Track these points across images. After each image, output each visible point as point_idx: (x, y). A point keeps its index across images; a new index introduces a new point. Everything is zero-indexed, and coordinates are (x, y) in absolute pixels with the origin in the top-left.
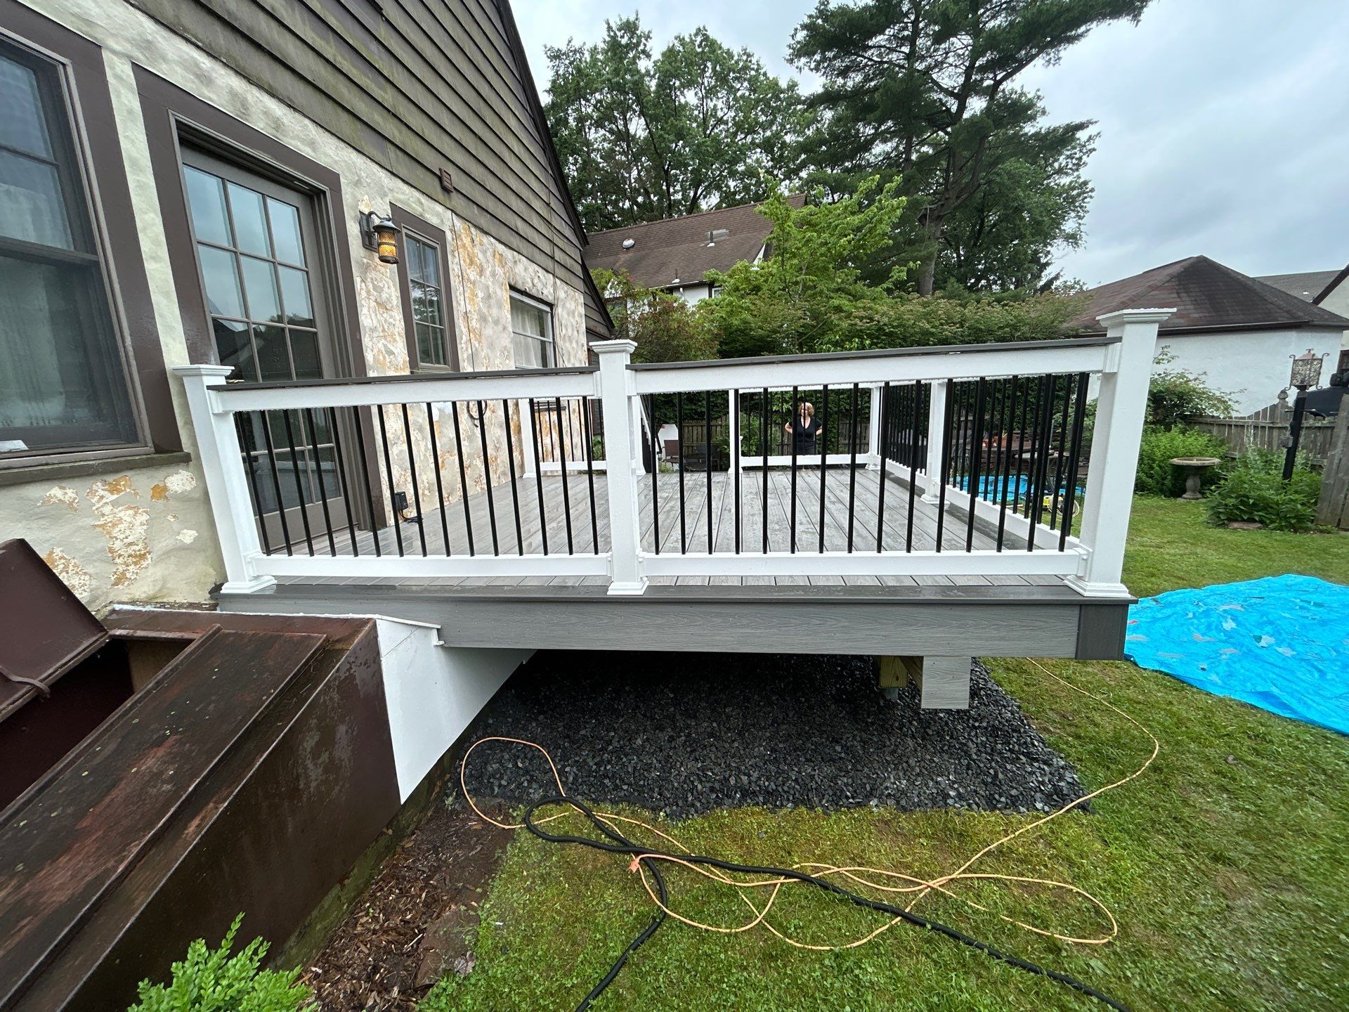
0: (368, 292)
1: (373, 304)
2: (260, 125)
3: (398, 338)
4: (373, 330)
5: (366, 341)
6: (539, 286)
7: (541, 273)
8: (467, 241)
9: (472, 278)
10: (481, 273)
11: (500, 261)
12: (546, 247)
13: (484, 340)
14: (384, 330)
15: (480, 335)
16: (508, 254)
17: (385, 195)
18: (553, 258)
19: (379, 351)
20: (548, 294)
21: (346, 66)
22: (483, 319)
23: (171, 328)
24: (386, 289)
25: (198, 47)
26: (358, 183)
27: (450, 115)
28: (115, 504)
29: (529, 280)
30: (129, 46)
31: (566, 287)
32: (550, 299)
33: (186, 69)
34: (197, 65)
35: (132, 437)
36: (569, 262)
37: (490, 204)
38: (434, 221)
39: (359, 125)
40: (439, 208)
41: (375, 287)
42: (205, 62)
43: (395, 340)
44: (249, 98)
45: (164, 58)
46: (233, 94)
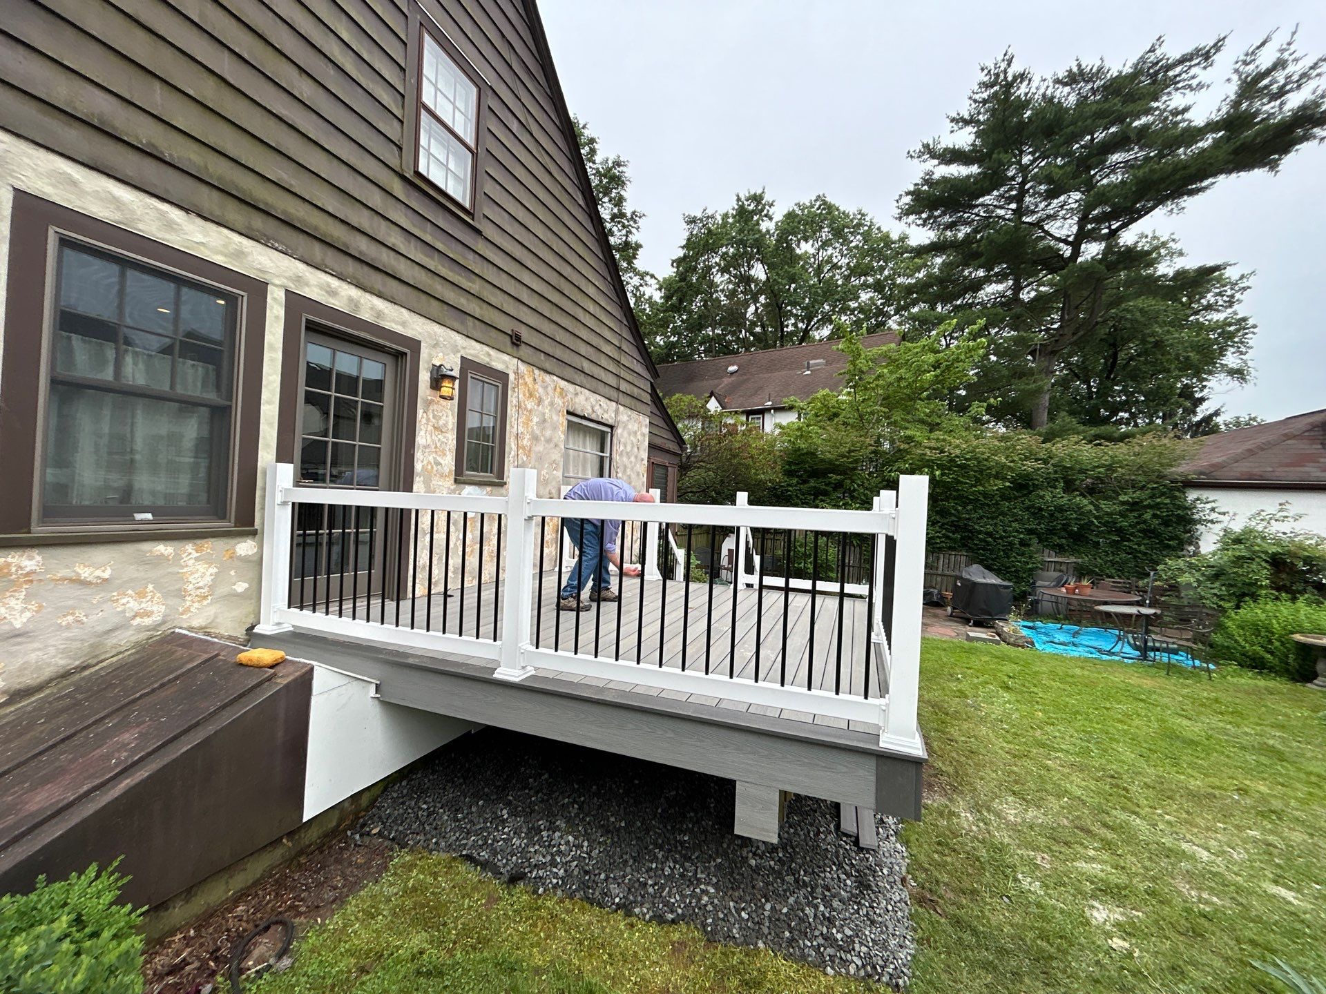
0: (428, 420)
1: (430, 428)
2: (366, 315)
3: (448, 453)
4: (425, 447)
5: (418, 455)
6: (600, 412)
7: (603, 401)
8: (529, 380)
9: (529, 407)
10: (540, 401)
11: (561, 394)
12: (612, 380)
13: (533, 455)
14: (436, 447)
15: (530, 451)
16: (571, 388)
17: (458, 351)
18: (618, 389)
19: (429, 462)
20: (609, 417)
21: (443, 271)
22: (535, 438)
23: (268, 446)
24: (444, 418)
25: (333, 275)
26: (435, 346)
27: (529, 291)
28: (197, 559)
29: (589, 408)
30: (285, 281)
31: (629, 412)
32: (611, 422)
33: (321, 288)
34: (328, 285)
35: (223, 516)
36: (636, 391)
37: (558, 352)
38: (499, 366)
39: (446, 307)
40: (506, 357)
41: (434, 417)
42: (335, 283)
43: (445, 454)
44: (362, 301)
45: (307, 284)
46: (351, 299)
